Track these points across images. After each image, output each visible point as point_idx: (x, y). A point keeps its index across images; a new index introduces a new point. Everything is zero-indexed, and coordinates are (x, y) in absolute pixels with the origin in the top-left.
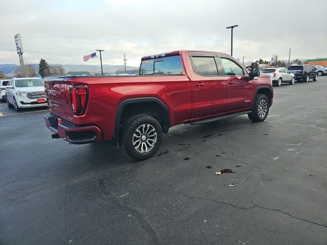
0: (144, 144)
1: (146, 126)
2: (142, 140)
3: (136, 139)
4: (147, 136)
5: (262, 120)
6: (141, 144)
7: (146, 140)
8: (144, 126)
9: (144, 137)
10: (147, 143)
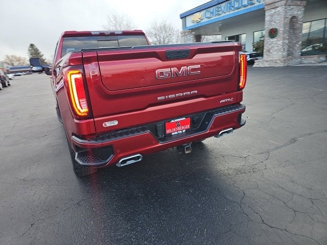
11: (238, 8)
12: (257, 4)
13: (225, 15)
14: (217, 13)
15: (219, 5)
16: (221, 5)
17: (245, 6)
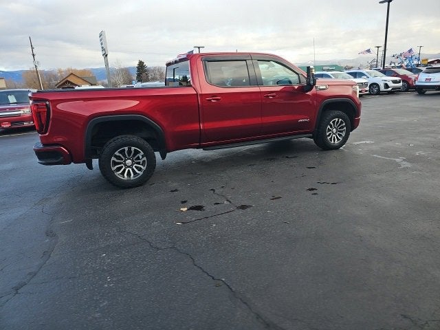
0: (129, 170)
1: (130, 149)
2: (125, 165)
3: (115, 164)
4: (133, 161)
5: (337, 148)
6: (125, 170)
7: (132, 165)
8: (126, 149)
9: (129, 162)
10: (133, 170)
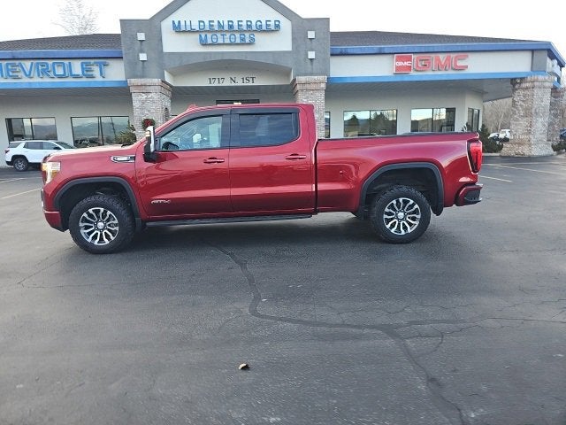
11: (60, 77)
12: (99, 78)
13: (31, 81)
14: (11, 74)
15: (17, 62)
16: (22, 62)
17: (77, 76)
